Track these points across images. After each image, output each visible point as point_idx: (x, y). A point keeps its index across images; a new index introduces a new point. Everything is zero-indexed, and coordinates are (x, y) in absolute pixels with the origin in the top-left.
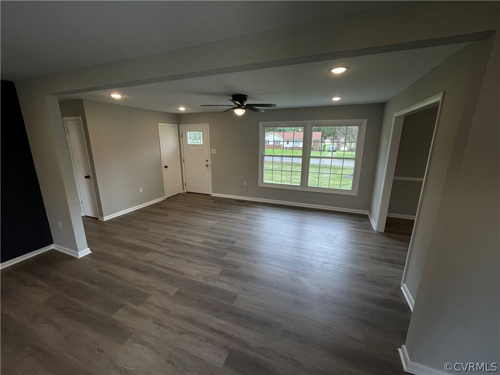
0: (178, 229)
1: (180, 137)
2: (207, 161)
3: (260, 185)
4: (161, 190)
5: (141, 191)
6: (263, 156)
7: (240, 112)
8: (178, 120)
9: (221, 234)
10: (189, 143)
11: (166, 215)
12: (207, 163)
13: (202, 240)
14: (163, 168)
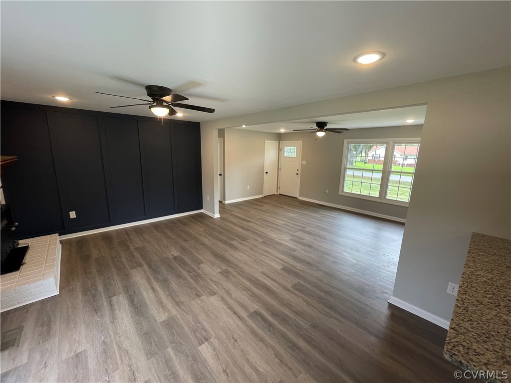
0: (269, 215)
1: (280, 150)
2: (298, 170)
3: (340, 193)
4: (260, 190)
5: (248, 188)
6: (345, 168)
7: (321, 134)
8: (280, 137)
9: (297, 222)
10: (286, 156)
11: (262, 206)
12: (297, 172)
13: (283, 223)
14: (265, 173)
